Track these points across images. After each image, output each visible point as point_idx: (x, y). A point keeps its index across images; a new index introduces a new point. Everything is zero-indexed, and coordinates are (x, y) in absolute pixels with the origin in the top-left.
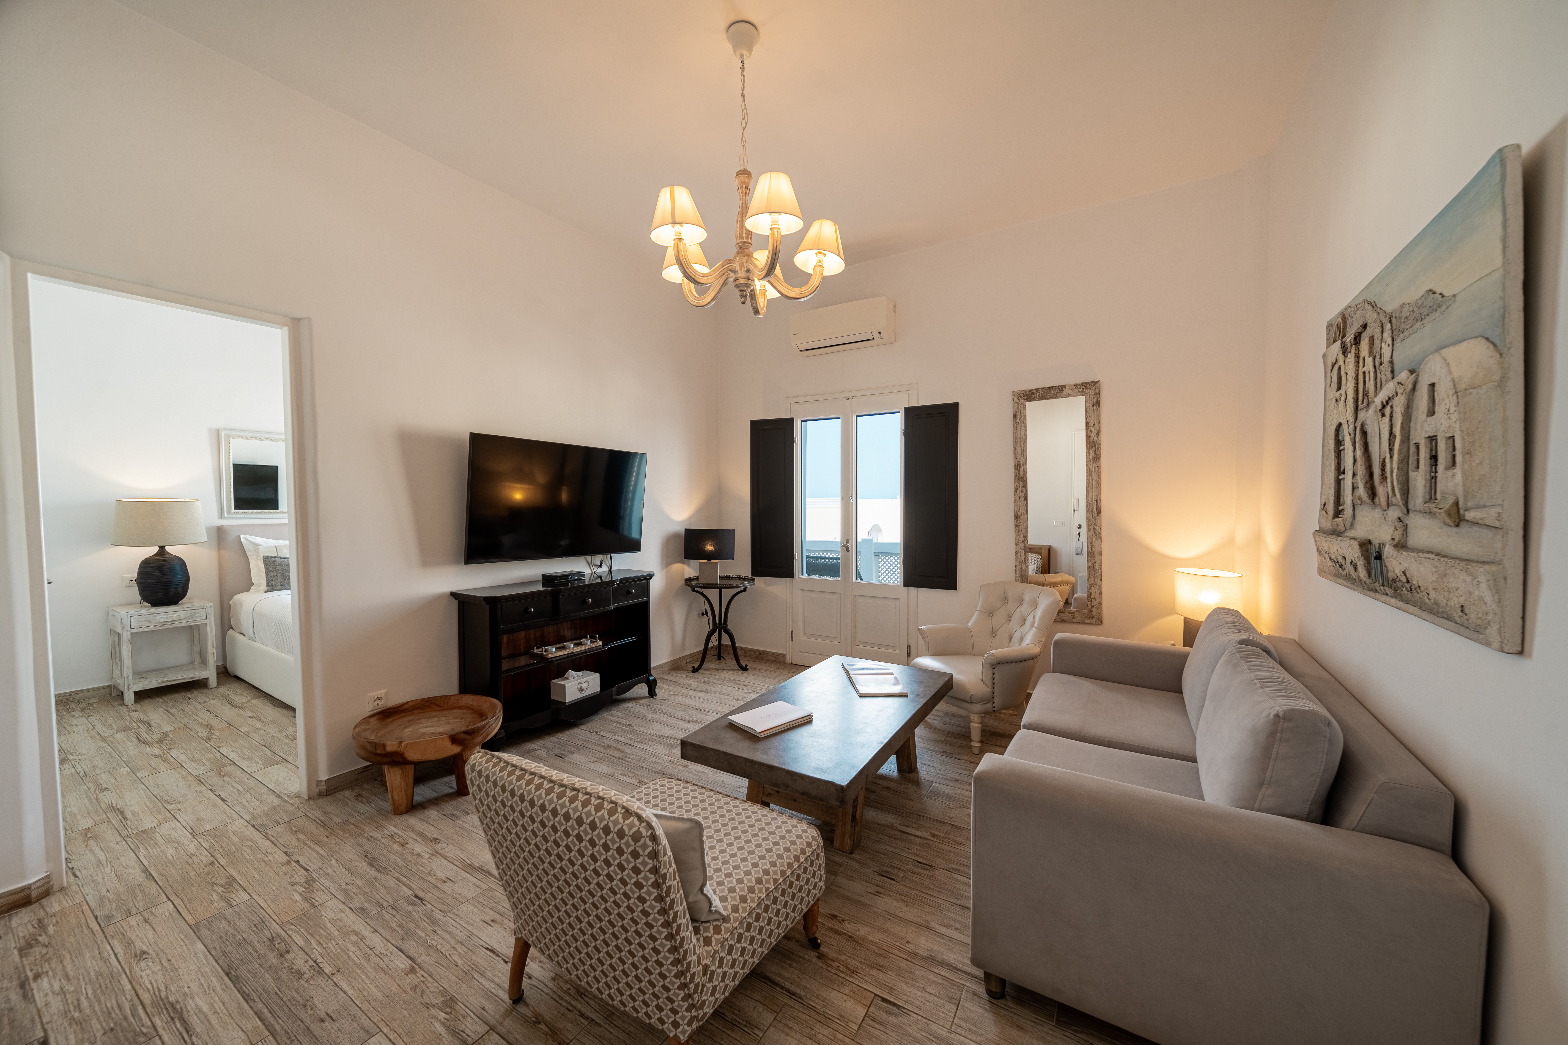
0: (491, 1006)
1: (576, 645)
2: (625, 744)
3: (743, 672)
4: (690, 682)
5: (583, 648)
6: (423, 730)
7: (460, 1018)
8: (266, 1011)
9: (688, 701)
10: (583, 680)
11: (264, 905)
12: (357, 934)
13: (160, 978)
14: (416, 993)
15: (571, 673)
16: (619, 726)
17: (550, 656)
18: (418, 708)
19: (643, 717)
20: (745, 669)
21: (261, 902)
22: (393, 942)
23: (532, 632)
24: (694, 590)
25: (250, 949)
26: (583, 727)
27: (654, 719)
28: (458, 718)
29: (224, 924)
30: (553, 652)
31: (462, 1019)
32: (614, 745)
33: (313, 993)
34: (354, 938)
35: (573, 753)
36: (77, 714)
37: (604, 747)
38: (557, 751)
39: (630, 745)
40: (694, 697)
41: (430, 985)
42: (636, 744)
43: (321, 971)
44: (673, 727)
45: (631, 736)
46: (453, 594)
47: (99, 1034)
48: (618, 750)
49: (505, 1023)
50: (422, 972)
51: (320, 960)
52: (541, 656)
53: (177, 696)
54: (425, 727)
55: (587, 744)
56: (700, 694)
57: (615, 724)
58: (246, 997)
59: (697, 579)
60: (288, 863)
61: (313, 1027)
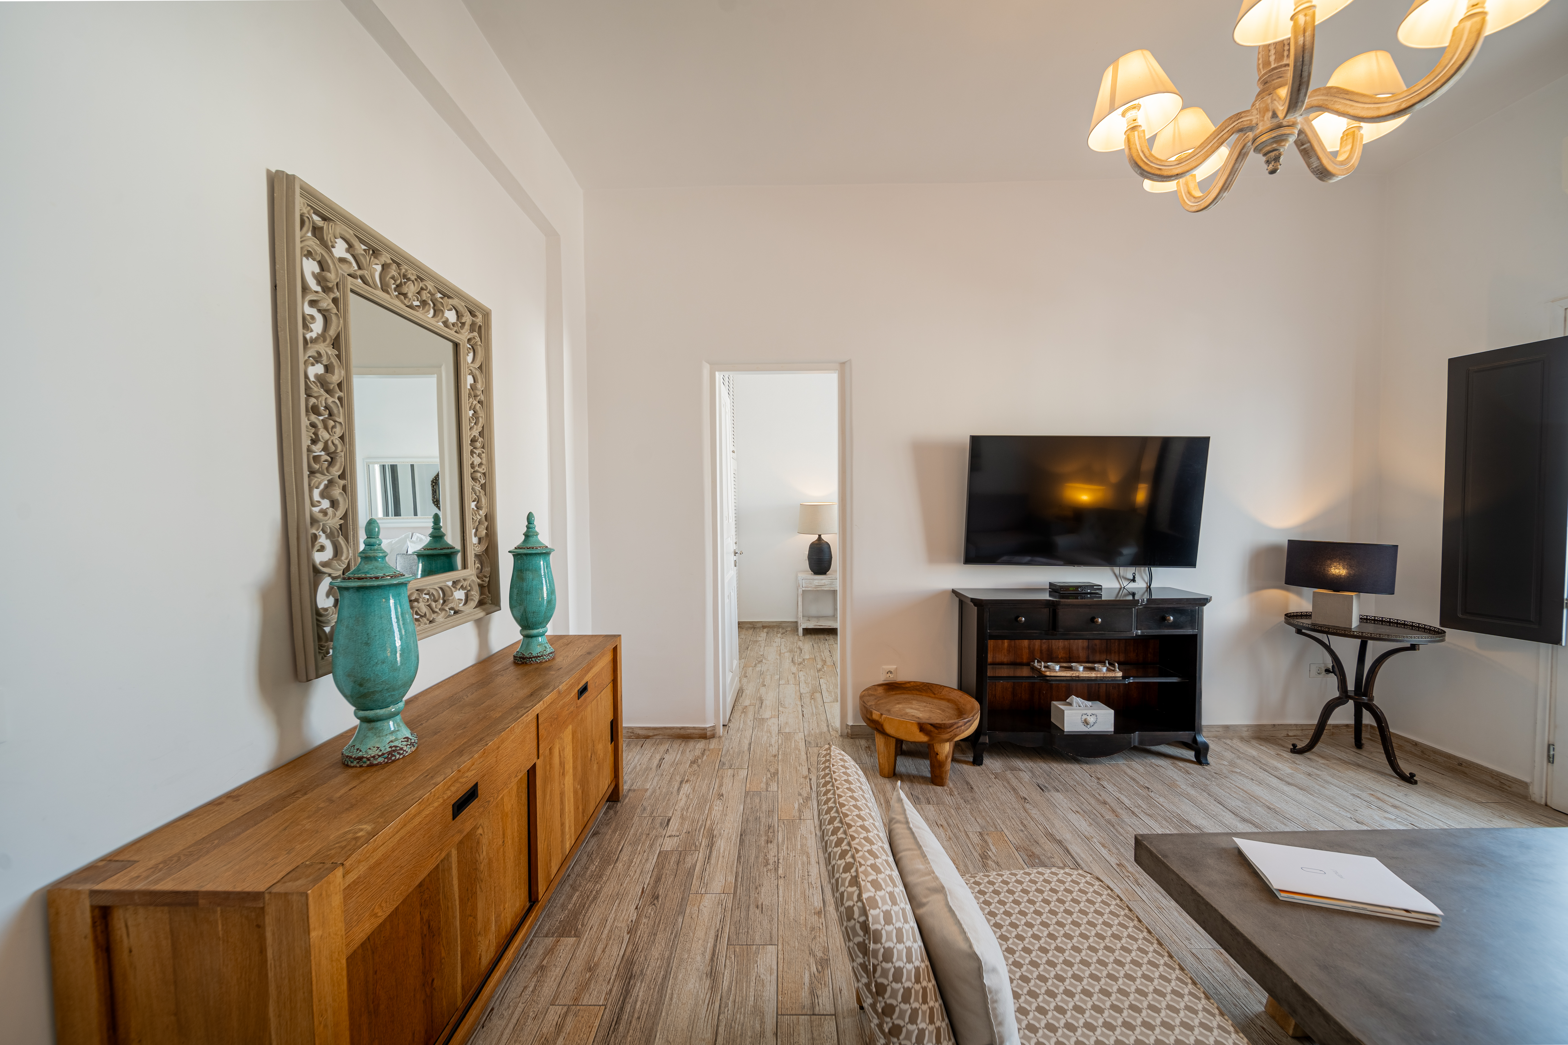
0: (846, 994)
1: (1086, 668)
2: (1127, 808)
3: (1402, 783)
4: (1279, 765)
5: (1093, 674)
6: (908, 711)
7: (823, 983)
8: (740, 875)
9: (1259, 791)
10: (1089, 712)
11: (780, 801)
12: (808, 857)
13: (719, 816)
14: (811, 934)
15: (1075, 699)
16: (1132, 783)
17: (1048, 673)
18: (917, 690)
19: (1172, 786)
20: (1410, 780)
21: (780, 796)
22: (822, 879)
23: (1037, 643)
24: (1299, 632)
25: (758, 826)
26: (1086, 767)
27: (1188, 794)
28: (940, 709)
29: (757, 801)
30: (1056, 670)
31: (823, 985)
32: (1112, 804)
33: (765, 882)
34: (805, 858)
35: (1058, 791)
36: (779, 635)
37: (1098, 800)
38: (1041, 781)
39: (1133, 813)
40: (1273, 788)
41: (821, 936)
42: (1142, 816)
43: (776, 869)
44: (1213, 816)
45: (1140, 802)
46: (954, 591)
47: (684, 831)
48: (1114, 811)
49: (846, 1020)
50: (823, 920)
51: (781, 861)
52: (1039, 671)
53: (822, 637)
54: (912, 708)
55: (1079, 789)
56: (1286, 788)
57: (1127, 779)
58: (739, 857)
59: (1307, 616)
60: (805, 778)
61: (751, 906)
